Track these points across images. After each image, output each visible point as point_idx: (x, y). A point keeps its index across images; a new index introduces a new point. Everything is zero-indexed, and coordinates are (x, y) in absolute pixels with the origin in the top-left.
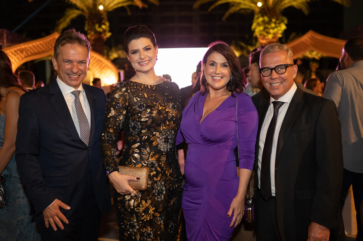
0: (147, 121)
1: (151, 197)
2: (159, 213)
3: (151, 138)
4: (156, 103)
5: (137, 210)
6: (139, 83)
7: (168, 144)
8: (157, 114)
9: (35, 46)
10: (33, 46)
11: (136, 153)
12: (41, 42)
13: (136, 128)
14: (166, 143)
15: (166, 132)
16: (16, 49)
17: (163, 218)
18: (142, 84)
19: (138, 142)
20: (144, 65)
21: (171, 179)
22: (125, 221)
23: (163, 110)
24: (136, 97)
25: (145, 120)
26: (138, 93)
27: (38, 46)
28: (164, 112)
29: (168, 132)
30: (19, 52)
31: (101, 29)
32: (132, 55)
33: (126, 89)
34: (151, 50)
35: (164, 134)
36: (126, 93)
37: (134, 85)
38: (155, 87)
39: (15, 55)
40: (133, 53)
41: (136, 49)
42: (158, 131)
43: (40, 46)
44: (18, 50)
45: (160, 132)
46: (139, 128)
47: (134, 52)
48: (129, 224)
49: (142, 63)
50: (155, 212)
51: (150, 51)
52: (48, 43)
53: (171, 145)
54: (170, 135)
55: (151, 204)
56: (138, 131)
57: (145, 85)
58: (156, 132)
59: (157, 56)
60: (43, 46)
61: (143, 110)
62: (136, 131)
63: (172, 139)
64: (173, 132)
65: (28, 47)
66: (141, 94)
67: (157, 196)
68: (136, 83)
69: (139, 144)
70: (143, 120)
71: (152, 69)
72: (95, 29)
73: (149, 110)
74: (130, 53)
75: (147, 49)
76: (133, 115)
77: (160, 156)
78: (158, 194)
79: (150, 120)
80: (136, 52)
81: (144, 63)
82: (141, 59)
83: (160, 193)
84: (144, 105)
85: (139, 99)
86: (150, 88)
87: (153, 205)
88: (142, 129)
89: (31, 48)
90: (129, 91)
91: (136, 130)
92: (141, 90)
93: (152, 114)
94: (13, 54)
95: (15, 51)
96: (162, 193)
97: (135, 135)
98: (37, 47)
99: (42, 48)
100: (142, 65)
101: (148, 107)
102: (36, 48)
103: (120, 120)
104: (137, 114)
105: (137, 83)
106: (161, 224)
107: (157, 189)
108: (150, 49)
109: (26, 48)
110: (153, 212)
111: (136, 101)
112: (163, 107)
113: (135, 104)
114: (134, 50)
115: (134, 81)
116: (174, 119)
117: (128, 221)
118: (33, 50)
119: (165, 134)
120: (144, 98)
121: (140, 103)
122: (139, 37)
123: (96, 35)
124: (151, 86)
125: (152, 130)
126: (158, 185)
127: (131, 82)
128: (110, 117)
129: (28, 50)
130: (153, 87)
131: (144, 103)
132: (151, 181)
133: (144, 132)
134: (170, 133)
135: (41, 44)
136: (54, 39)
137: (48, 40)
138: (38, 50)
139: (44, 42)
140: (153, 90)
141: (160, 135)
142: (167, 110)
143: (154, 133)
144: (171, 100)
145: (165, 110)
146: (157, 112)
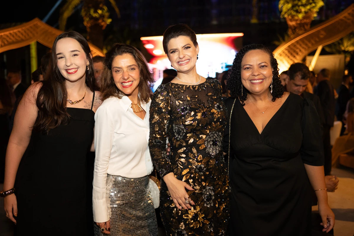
0: (191, 124)
1: (200, 203)
2: (208, 220)
3: (198, 141)
4: (200, 105)
5: (185, 216)
6: (181, 85)
7: (217, 147)
8: (202, 116)
9: (12, 34)
10: (10, 34)
11: (183, 158)
12: (20, 30)
13: (181, 132)
14: (215, 146)
15: (213, 134)
17: (213, 225)
18: (184, 85)
19: (184, 146)
20: (184, 64)
21: (220, 183)
22: (172, 229)
23: (208, 112)
24: (178, 100)
25: (189, 124)
26: (180, 96)
27: (16, 34)
28: (209, 114)
29: (215, 135)
31: (98, 14)
33: (166, 92)
34: (191, 48)
35: (211, 136)
36: (167, 97)
37: (175, 87)
38: (197, 87)
40: (172, 53)
41: (175, 48)
42: (204, 134)
43: (19, 34)
45: (207, 135)
46: (184, 132)
47: (173, 51)
48: (177, 232)
49: (182, 63)
50: (204, 220)
51: (189, 49)
52: (28, 30)
53: (220, 147)
54: (218, 137)
55: (200, 211)
56: (183, 135)
57: (186, 86)
59: (198, 55)
60: (22, 34)
61: (187, 113)
62: (181, 135)
63: (220, 142)
64: (220, 134)
65: (4, 35)
66: (183, 97)
67: (206, 202)
68: (177, 84)
69: (185, 148)
70: (187, 124)
71: (193, 68)
72: (90, 14)
73: (193, 113)
74: (169, 53)
75: (187, 47)
76: (176, 119)
77: (209, 160)
78: (208, 200)
79: (194, 122)
80: (175, 51)
81: (183, 62)
82: (180, 58)
83: (209, 198)
84: (188, 107)
85: (181, 102)
86: (192, 88)
87: (202, 212)
88: (187, 133)
89: (7, 36)
90: (170, 94)
92: (183, 93)
93: (197, 117)
96: (211, 198)
97: (180, 139)
98: (15, 35)
99: (21, 36)
100: (181, 65)
101: (191, 110)
102: (13, 36)
103: (164, 125)
104: (181, 117)
105: (179, 84)
106: (211, 231)
107: (206, 194)
108: (189, 47)
110: (202, 220)
111: (178, 104)
112: (208, 108)
113: (178, 108)
114: (173, 49)
115: (176, 83)
116: (221, 120)
117: (175, 229)
118: (10, 39)
119: (213, 137)
120: (187, 101)
121: (183, 106)
122: (178, 36)
123: (92, 21)
124: (193, 86)
125: (198, 133)
126: (206, 190)
127: (172, 84)
128: (154, 123)
129: (5, 39)
130: (196, 87)
132: (199, 186)
133: (190, 136)
135: (19, 32)
136: (34, 25)
137: (28, 27)
138: (16, 39)
139: (23, 30)
140: (196, 91)
141: (207, 138)
142: (212, 111)
143: (201, 136)
144: (216, 100)
145: (210, 111)
146: (202, 114)
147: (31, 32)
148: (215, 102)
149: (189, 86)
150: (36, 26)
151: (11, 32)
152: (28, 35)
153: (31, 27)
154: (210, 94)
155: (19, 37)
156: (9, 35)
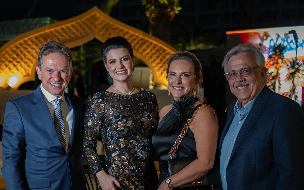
0: (123, 130)
3: (129, 145)
4: (131, 113)
6: (115, 94)
7: (146, 151)
10: (62, 29)
12: (74, 23)
13: (114, 137)
14: (143, 150)
15: (142, 140)
16: (37, 35)
18: (118, 94)
19: (117, 150)
23: (138, 120)
24: (112, 108)
25: (121, 130)
26: (114, 104)
27: (69, 29)
28: (139, 122)
29: (144, 141)
30: (41, 40)
32: (110, 65)
33: (102, 100)
35: (140, 142)
36: (103, 104)
37: (110, 95)
38: (130, 96)
39: (37, 45)
40: (111, 63)
42: (134, 140)
43: (73, 29)
44: (41, 35)
45: (137, 140)
47: (112, 62)
49: (119, 73)
52: (84, 23)
54: (147, 143)
57: (120, 95)
58: (132, 141)
60: (77, 29)
61: (119, 120)
64: (149, 140)
66: (116, 105)
69: (118, 152)
70: (119, 130)
73: (124, 120)
74: (108, 63)
75: (124, 59)
76: (110, 125)
77: (140, 163)
79: (126, 129)
82: (119, 68)
85: (115, 110)
86: (125, 98)
88: (119, 138)
89: (59, 32)
90: (105, 102)
91: (114, 139)
93: (128, 124)
94: (33, 42)
95: (36, 38)
97: (113, 143)
98: (68, 31)
103: (97, 130)
104: (114, 124)
105: (113, 93)
108: (127, 59)
109: (51, 32)
111: (112, 111)
112: (138, 117)
113: (112, 115)
115: (111, 92)
116: (149, 128)
118: (62, 36)
120: (120, 109)
121: (116, 114)
124: (126, 96)
125: (129, 138)
126: (140, 189)
127: (108, 92)
129: (55, 36)
130: (128, 97)
131: (120, 114)
132: (133, 186)
133: (122, 140)
134: (146, 141)
135: (73, 26)
136: (92, 17)
137: (84, 19)
138: (69, 36)
139: (78, 23)
140: (128, 101)
141: (137, 143)
142: (142, 119)
143: (131, 141)
144: (146, 110)
145: (140, 120)
146: (133, 122)
147: (88, 27)
148: (145, 112)
149: (122, 95)
150: (94, 18)
151: (64, 26)
152: (84, 30)
153: (88, 19)
154: (141, 104)
155: (73, 33)
156: (61, 31)
